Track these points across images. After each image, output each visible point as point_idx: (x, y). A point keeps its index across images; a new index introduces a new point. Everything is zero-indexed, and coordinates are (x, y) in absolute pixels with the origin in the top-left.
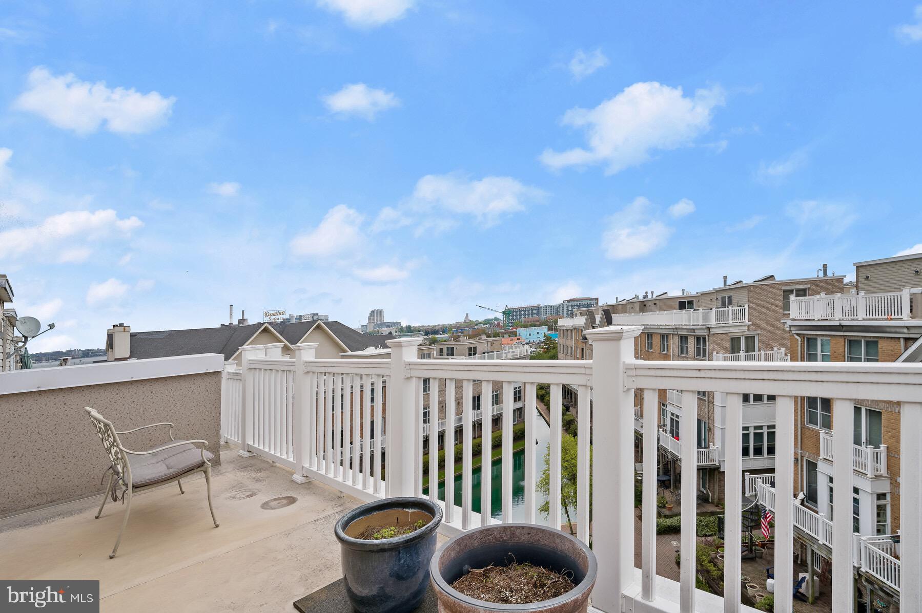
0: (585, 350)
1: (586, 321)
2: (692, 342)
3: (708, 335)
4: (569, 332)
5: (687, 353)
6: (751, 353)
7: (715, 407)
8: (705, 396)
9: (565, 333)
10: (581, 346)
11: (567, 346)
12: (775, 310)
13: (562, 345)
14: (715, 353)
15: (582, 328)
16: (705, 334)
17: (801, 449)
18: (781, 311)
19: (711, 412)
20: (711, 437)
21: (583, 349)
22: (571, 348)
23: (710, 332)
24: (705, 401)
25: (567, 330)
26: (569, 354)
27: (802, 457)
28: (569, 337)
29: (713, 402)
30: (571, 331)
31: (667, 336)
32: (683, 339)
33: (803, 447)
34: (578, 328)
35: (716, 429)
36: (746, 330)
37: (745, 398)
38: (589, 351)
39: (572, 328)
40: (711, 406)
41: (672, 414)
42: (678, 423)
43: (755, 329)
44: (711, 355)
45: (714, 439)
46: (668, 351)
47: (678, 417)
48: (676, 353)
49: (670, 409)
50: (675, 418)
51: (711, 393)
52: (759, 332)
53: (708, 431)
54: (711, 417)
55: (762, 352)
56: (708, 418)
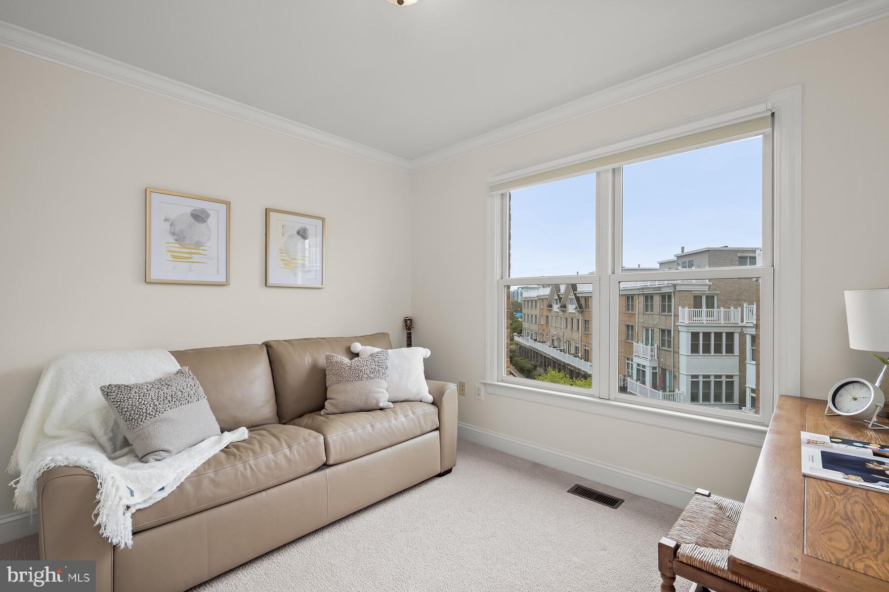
0: (550, 318)
1: (552, 291)
2: (657, 300)
3: (674, 292)
4: (534, 302)
5: (652, 310)
6: (712, 310)
7: (680, 356)
8: (671, 347)
9: (530, 303)
10: (545, 314)
11: (532, 315)
13: (526, 315)
14: (680, 308)
15: (547, 297)
16: (672, 291)
19: (676, 361)
20: (676, 384)
21: (547, 317)
22: (536, 316)
23: (676, 289)
24: (671, 351)
25: (532, 301)
26: (534, 322)
28: (534, 307)
29: (679, 352)
30: (536, 301)
31: (632, 296)
32: (648, 298)
34: (542, 297)
35: (681, 376)
36: (707, 290)
37: (707, 350)
38: (554, 317)
39: (537, 299)
40: (676, 355)
41: (638, 365)
42: (644, 372)
43: (715, 290)
44: (676, 310)
45: (679, 385)
46: (632, 310)
47: (644, 367)
48: (642, 311)
49: (636, 360)
50: (641, 368)
51: (676, 344)
52: (718, 292)
53: (674, 378)
54: (676, 366)
55: (722, 309)
56: (674, 366)
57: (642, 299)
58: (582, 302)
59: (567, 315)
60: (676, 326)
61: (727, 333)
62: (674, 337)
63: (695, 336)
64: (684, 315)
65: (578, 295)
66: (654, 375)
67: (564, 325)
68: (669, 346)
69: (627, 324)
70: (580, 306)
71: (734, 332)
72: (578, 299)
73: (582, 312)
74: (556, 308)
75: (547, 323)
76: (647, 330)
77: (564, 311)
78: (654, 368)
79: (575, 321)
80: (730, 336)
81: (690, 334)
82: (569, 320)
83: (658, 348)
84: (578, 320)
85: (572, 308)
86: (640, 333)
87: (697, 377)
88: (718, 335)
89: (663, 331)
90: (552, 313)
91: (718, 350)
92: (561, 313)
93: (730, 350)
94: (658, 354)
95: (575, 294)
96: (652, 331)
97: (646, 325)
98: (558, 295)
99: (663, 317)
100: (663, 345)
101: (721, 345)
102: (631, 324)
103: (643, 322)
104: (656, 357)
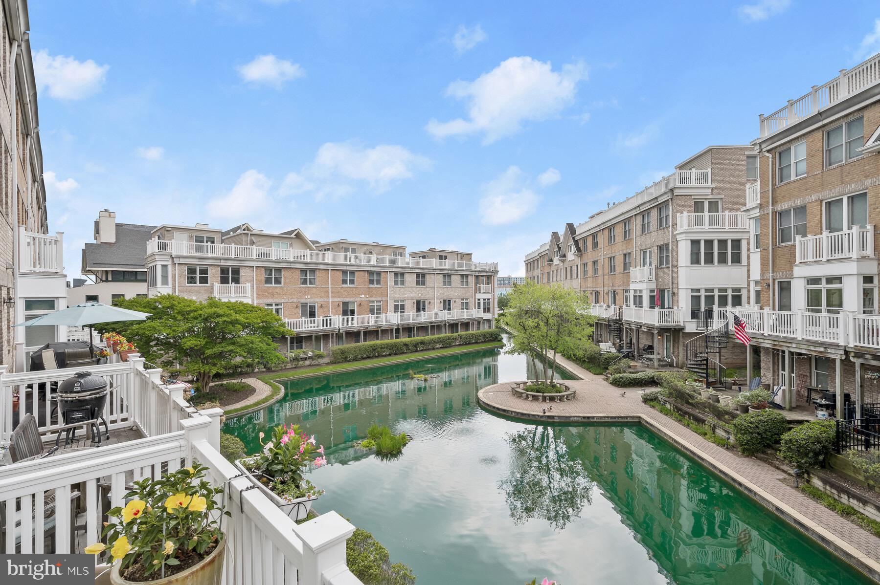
0: (551, 273)
1: (551, 241)
2: (654, 214)
3: (671, 199)
4: (536, 262)
5: (649, 228)
6: (715, 214)
7: (680, 269)
9: (532, 265)
10: (546, 271)
11: (535, 276)
12: (739, 175)
13: (529, 278)
14: (678, 215)
15: (548, 251)
16: (669, 198)
17: (773, 272)
18: (744, 177)
19: (675, 275)
20: (675, 302)
21: (548, 273)
22: (538, 276)
23: (673, 194)
24: (669, 267)
25: (534, 262)
27: (774, 280)
28: (537, 268)
29: (677, 265)
30: (537, 260)
31: (630, 220)
32: (645, 215)
33: (775, 269)
34: (543, 254)
35: (680, 292)
36: (710, 194)
37: (709, 260)
38: (555, 272)
39: (538, 257)
40: (675, 269)
41: (635, 291)
42: (641, 297)
43: (719, 194)
44: (674, 218)
45: (678, 302)
46: (629, 236)
47: (641, 291)
48: (639, 233)
49: (632, 286)
50: (638, 294)
51: (675, 256)
52: (723, 197)
53: (672, 296)
54: (674, 282)
55: (727, 213)
56: (672, 283)
57: (639, 218)
58: (581, 245)
59: (567, 264)
60: (674, 236)
61: (733, 241)
62: (672, 250)
63: (695, 243)
64: (683, 220)
65: (577, 238)
66: (652, 298)
67: (563, 276)
68: (668, 263)
69: (625, 252)
70: (579, 250)
71: (741, 239)
72: (576, 243)
73: (581, 256)
74: (556, 261)
75: (548, 280)
76: (645, 253)
77: (563, 261)
78: (652, 291)
79: (574, 268)
80: (737, 243)
81: (689, 242)
82: (569, 269)
83: (657, 269)
84: (577, 266)
85: (571, 256)
86: (638, 257)
87: (698, 290)
88: (723, 243)
89: (660, 248)
90: (553, 268)
91: (723, 260)
92: (561, 264)
93: (737, 259)
94: (657, 275)
95: (574, 238)
96: (650, 252)
97: (643, 247)
98: (558, 245)
99: (660, 232)
100: (661, 263)
101: (725, 254)
102: (628, 251)
103: (641, 245)
104: (654, 279)
